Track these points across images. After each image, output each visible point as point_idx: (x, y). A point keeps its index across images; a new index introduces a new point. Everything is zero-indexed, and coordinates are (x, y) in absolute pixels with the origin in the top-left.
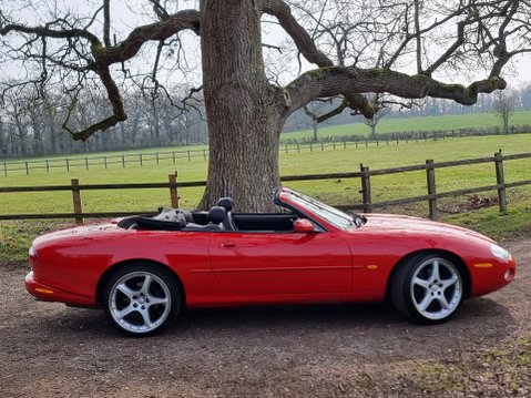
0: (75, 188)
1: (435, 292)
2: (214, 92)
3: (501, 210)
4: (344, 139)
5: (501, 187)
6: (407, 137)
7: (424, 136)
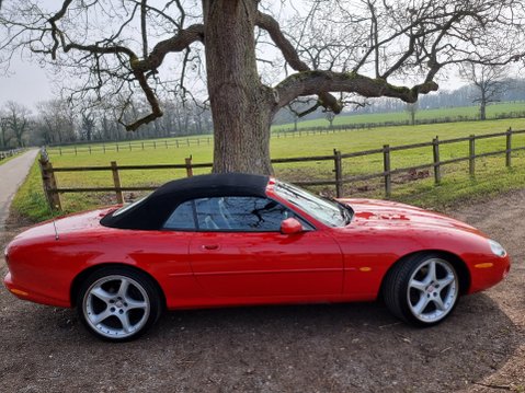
0: (114, 168)
1: (430, 294)
2: (216, 91)
3: (437, 182)
4: (313, 129)
5: (437, 164)
6: (353, 127)
7: (363, 126)
